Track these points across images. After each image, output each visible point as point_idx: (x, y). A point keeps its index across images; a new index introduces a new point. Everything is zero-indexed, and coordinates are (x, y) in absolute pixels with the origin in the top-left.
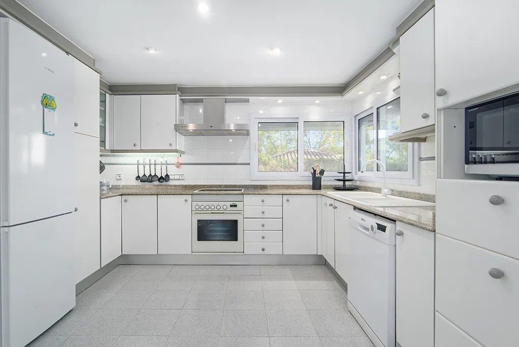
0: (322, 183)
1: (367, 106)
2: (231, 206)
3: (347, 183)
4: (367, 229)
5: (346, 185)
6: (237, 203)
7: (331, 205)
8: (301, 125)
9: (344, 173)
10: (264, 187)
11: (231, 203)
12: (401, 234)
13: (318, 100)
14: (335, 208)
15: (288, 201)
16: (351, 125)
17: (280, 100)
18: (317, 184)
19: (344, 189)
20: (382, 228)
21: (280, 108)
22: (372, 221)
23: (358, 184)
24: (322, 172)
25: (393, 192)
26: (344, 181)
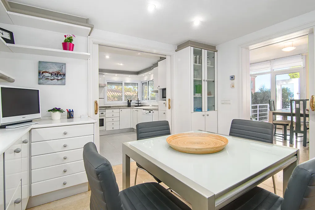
0: (131, 105)
1: (145, 80)
2: (101, 114)
3: (139, 104)
4: (147, 113)
5: (139, 105)
6: (103, 113)
7: (136, 110)
8: (123, 84)
9: (138, 101)
10: (110, 107)
11: (101, 113)
12: (153, 112)
13: (130, 76)
14: (138, 111)
15: (121, 111)
16: (140, 85)
17: (116, 75)
18: (129, 105)
19: (138, 106)
20: (150, 112)
21: (116, 78)
22: (148, 111)
23: (143, 104)
24: (131, 101)
25: (152, 106)
26: (138, 103)
